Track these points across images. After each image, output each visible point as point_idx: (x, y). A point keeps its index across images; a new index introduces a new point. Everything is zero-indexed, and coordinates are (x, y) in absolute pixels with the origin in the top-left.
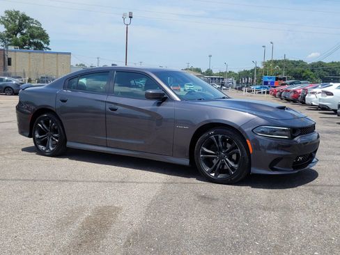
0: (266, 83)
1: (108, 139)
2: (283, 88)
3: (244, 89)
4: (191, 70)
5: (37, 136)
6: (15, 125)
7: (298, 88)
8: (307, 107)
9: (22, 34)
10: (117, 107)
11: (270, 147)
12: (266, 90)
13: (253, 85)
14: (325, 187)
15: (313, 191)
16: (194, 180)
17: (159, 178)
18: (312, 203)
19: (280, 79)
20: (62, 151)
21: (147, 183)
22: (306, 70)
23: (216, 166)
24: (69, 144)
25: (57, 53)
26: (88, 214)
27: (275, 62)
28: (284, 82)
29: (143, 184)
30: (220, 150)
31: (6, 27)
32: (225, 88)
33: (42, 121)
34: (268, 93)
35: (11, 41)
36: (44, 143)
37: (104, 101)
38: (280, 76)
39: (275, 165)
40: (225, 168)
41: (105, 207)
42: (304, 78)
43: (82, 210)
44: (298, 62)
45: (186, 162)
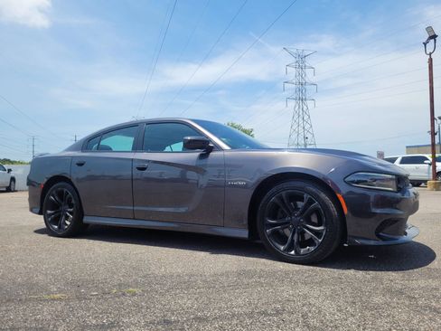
1: (135, 208)
10: (145, 165)
24: (86, 220)
37: (130, 159)
39: (381, 231)
40: (307, 237)
45: (244, 234)
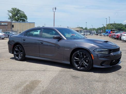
0: (107, 32)
1: (40, 54)
2: (113, 34)
3: (99, 35)
4: (78, 28)
5: (15, 53)
6: (8, 49)
7: (119, 34)
8: (122, 41)
9: (18, 16)
10: (43, 42)
11: (101, 57)
12: (107, 35)
13: (102, 33)
14: (123, 73)
15: (118, 74)
16: (72, 70)
17: (59, 69)
18: (117, 79)
19: (113, 31)
20: (24, 59)
21: (54, 71)
22: (123, 27)
23: (80, 64)
24: (26, 56)
25: (30, 23)
26: (28, 83)
27: (111, 24)
28: (114, 32)
29: (52, 72)
30: (81, 58)
31: (12, 14)
32: (92, 34)
33: (17, 48)
34: (108, 36)
35: (13, 19)
36: (18, 56)
37: (38, 40)
38: (113, 30)
39: (102, 64)
40: (84, 65)
41: (35, 80)
42: (122, 30)
43: (26, 81)
44: (120, 24)
45: (69, 63)
